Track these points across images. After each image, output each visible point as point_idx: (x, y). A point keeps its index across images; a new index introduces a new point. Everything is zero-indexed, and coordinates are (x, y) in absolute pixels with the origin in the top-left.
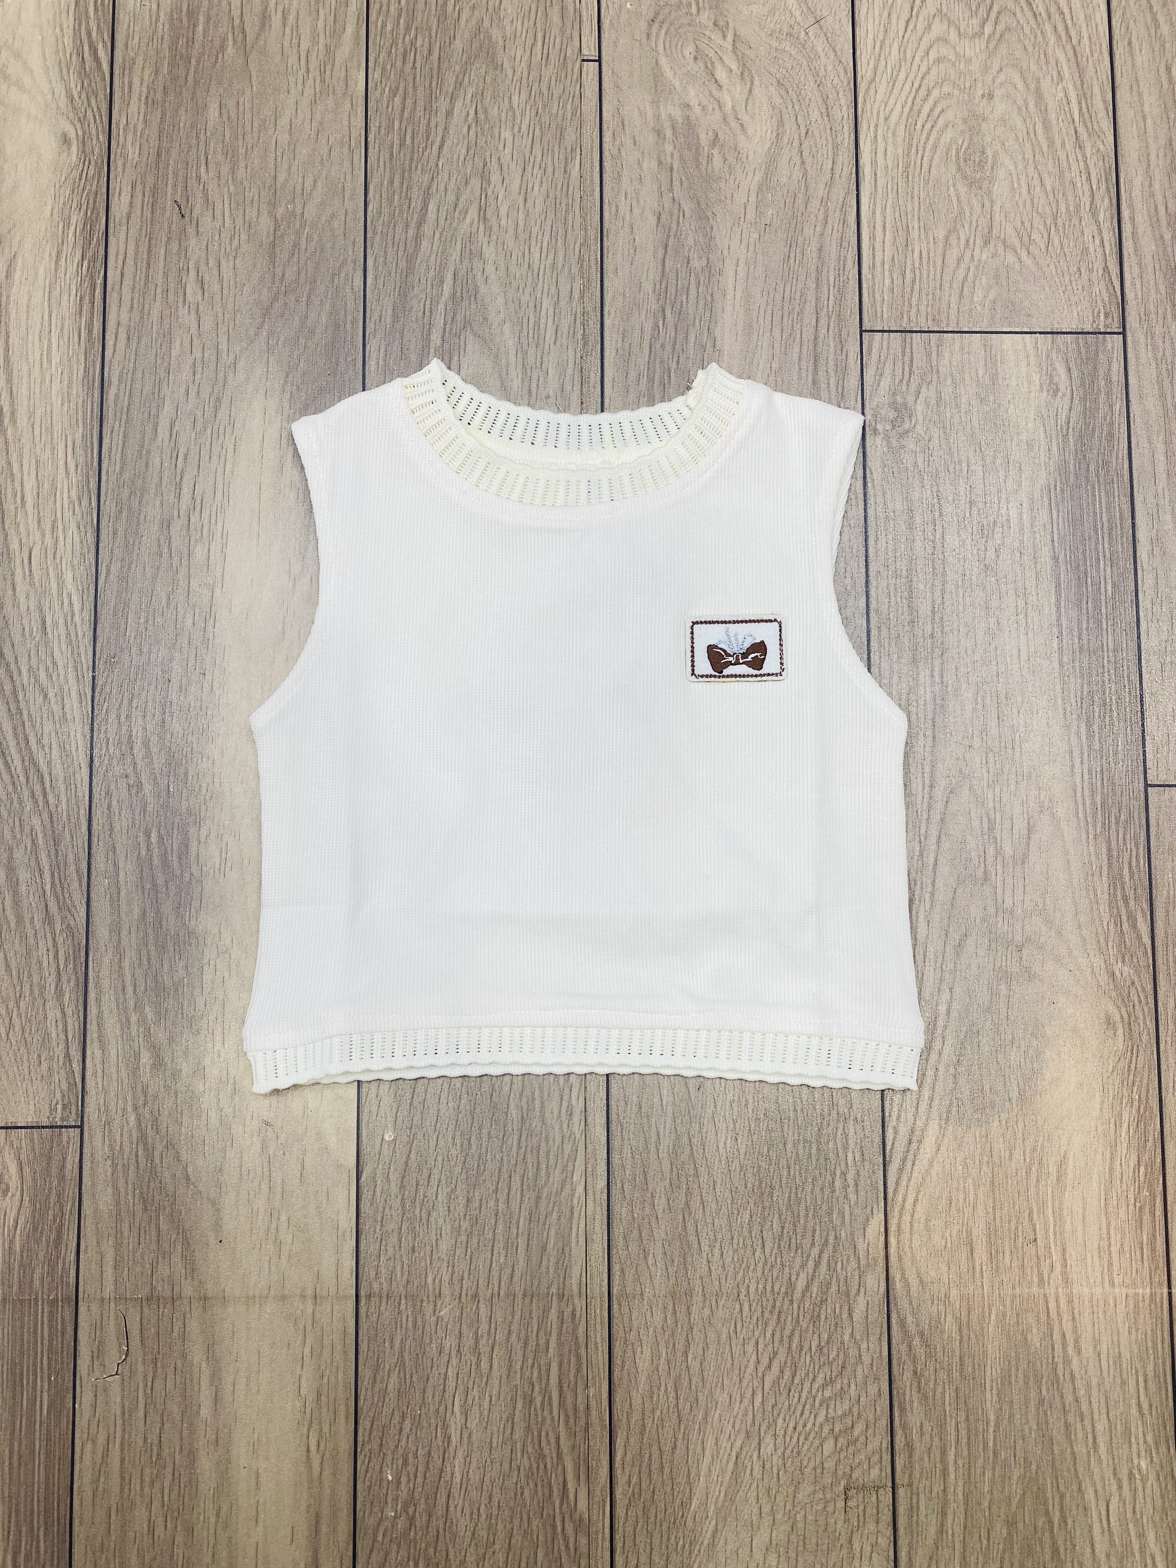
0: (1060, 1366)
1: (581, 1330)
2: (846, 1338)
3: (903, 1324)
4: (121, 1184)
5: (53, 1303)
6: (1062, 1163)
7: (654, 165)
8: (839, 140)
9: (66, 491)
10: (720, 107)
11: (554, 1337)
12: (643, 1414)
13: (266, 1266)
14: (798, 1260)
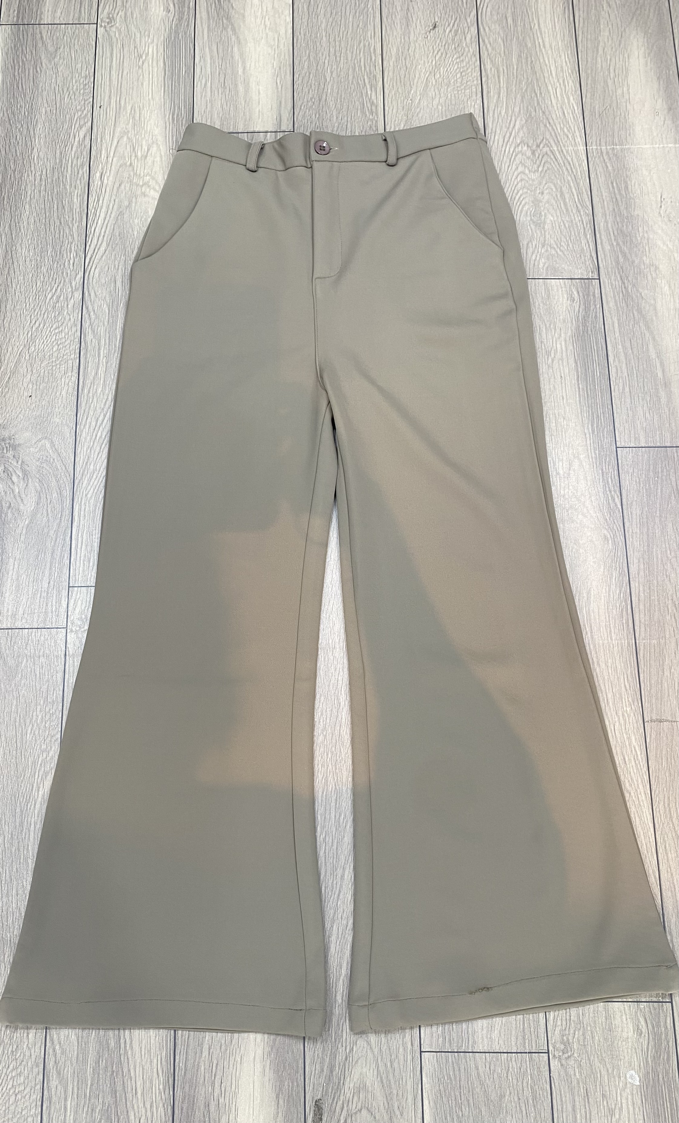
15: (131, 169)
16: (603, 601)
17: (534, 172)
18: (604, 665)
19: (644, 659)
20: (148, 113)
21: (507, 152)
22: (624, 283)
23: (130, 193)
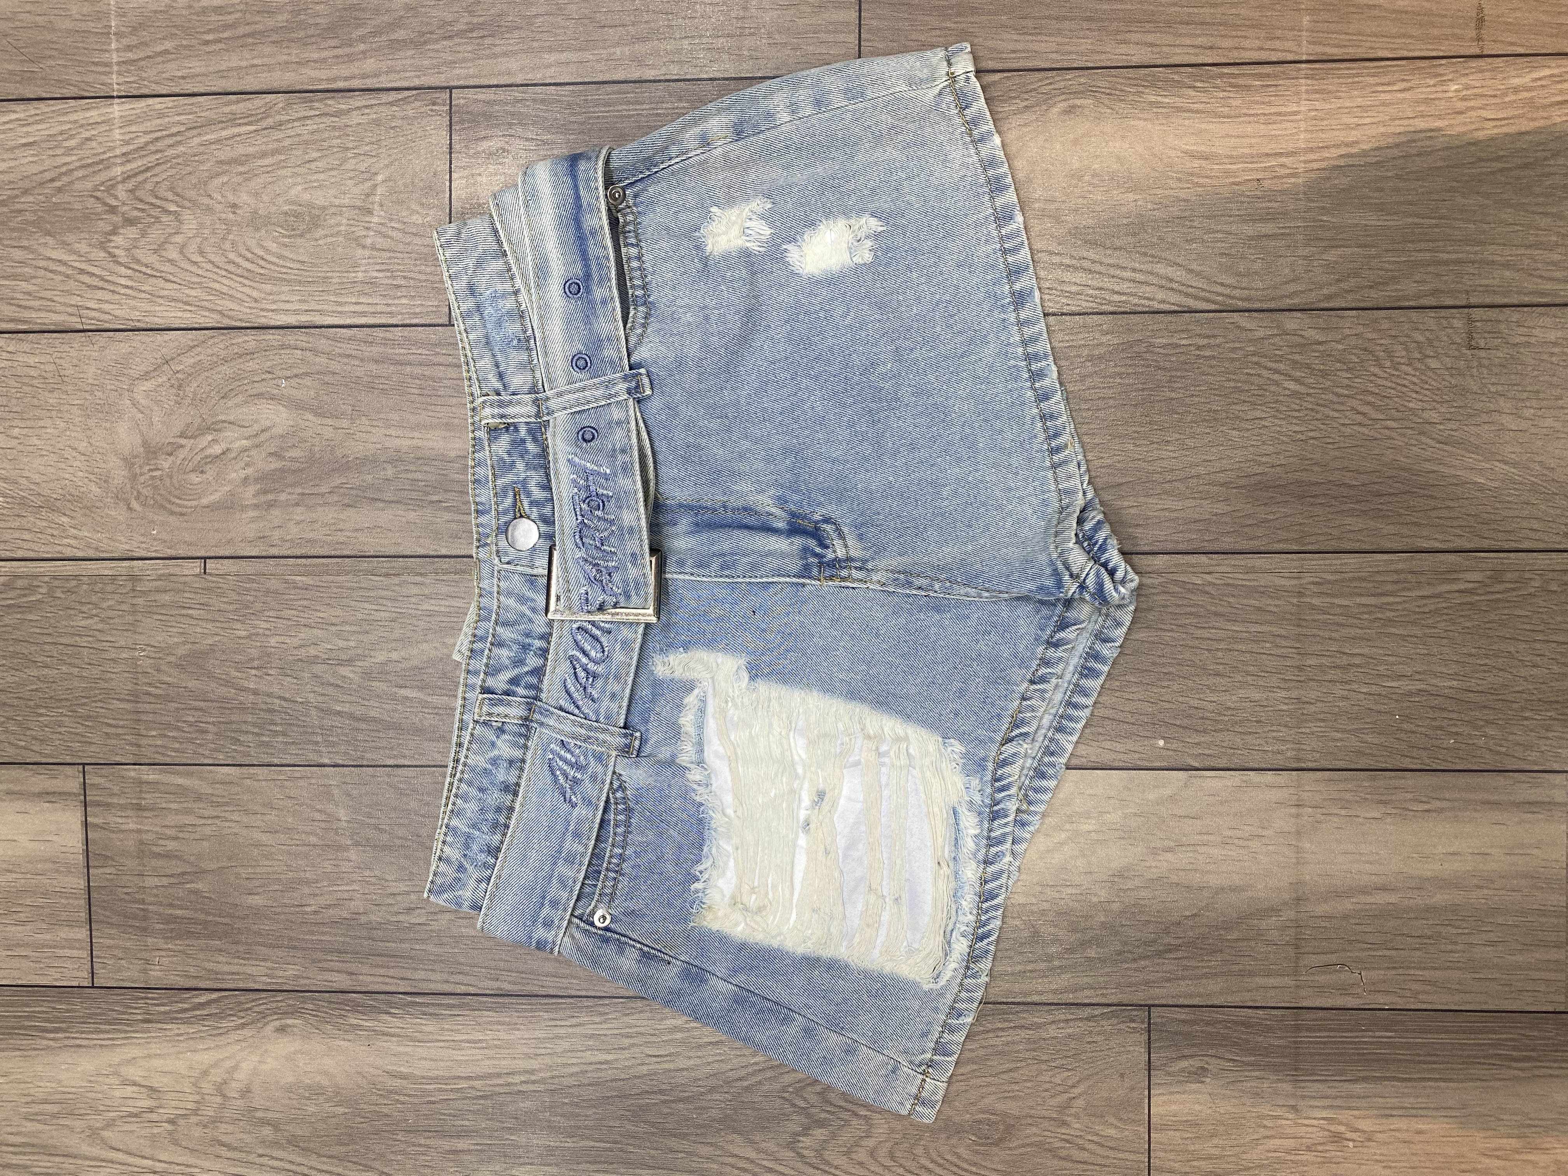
0: (1368, 160)
1: (1329, 577)
2: (1340, 347)
3: (1329, 298)
4: (1199, 972)
5: (1297, 1028)
6: (1192, 155)
7: (299, 510)
8: (276, 344)
9: (595, 1026)
10: (246, 450)
11: (1336, 601)
12: (1402, 524)
13: (1270, 847)
14: (1273, 388)
15: (182, 1122)
16: (1211, 126)
17: (181, 222)
18: (1354, 132)
19: (1345, 46)
20: (42, 1084)
21: (130, 283)
22: (461, 33)
23: (241, 1123)
